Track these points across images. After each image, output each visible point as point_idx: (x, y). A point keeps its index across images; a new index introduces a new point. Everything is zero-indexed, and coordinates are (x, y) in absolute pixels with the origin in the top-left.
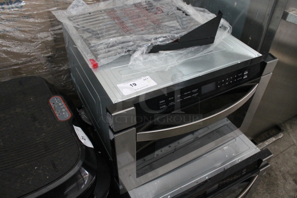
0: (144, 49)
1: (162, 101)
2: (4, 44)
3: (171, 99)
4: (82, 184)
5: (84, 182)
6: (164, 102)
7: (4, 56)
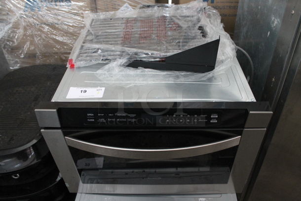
0: (124, 61)
1: (91, 115)
2: (54, 33)
3: (101, 116)
4: (29, 155)
5: (31, 154)
6: (92, 116)
7: (51, 42)
